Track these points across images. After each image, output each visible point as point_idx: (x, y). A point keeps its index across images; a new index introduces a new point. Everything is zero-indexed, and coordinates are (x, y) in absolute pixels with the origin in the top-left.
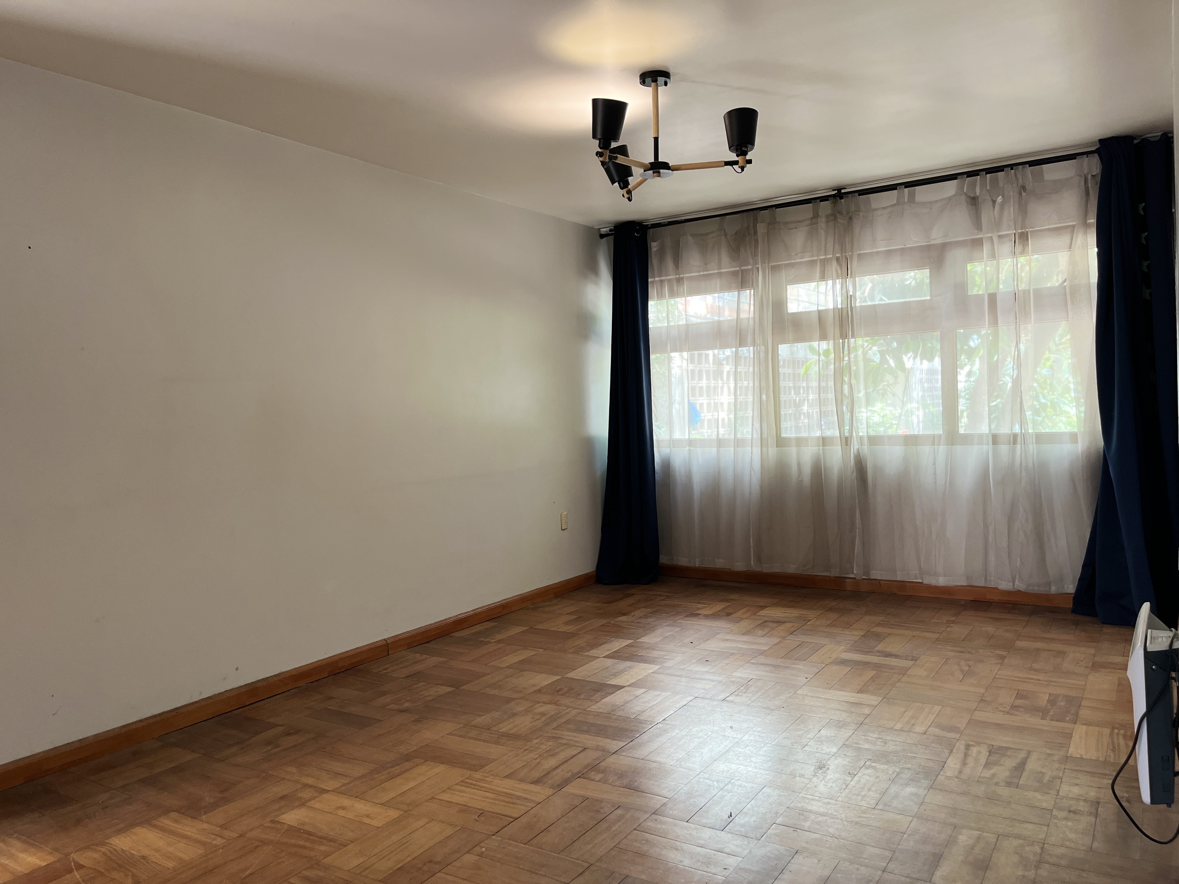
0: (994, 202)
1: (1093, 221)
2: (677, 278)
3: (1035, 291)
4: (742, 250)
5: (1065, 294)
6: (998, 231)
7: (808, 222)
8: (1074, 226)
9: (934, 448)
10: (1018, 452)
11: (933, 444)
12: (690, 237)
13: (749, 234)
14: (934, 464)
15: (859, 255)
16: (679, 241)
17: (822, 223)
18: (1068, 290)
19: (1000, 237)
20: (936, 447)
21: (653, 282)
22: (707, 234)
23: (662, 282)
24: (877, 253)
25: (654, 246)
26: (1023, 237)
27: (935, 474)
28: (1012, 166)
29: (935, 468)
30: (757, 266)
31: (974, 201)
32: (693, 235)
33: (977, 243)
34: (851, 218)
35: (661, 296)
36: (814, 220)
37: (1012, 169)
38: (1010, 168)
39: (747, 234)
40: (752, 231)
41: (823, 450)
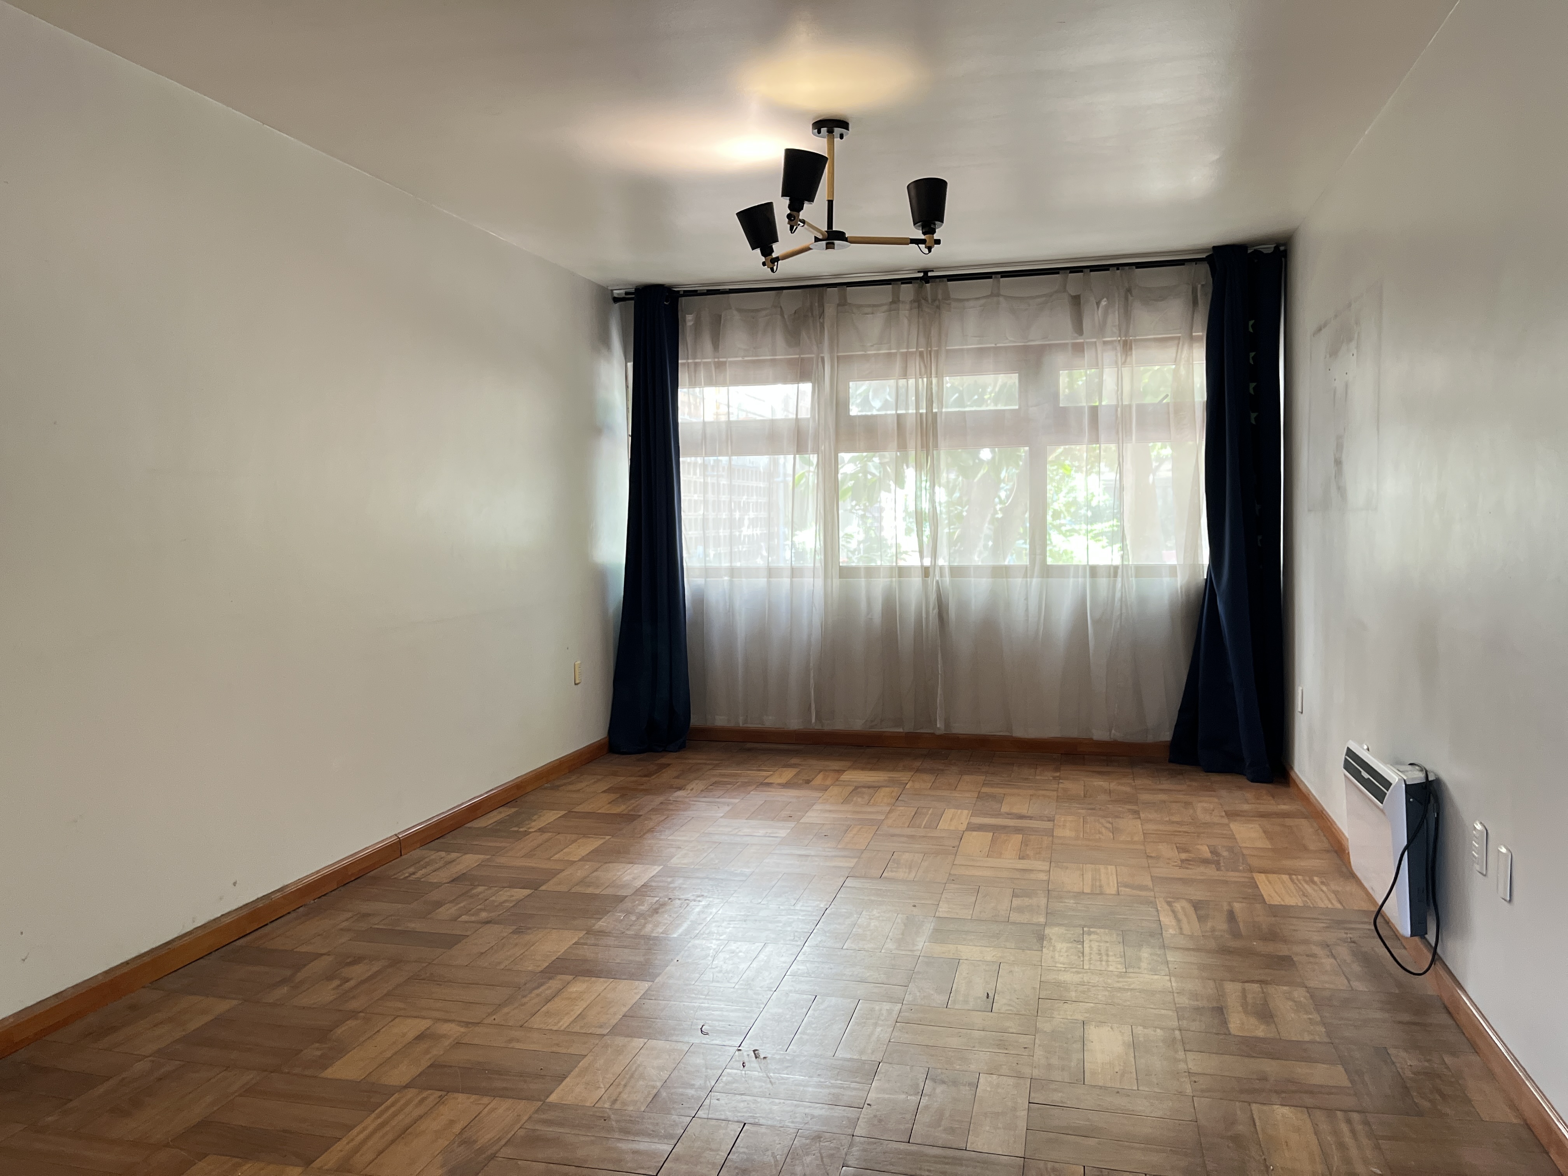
0: (1098, 304)
1: (1201, 334)
2: (715, 362)
3: (1138, 406)
4: (804, 334)
5: (1168, 413)
6: (1103, 337)
7: (885, 308)
8: (1179, 338)
9: (1027, 581)
10: (1119, 585)
11: (1025, 576)
12: (735, 312)
13: (812, 314)
14: (1026, 599)
15: (948, 351)
16: (720, 316)
17: (904, 311)
18: (1171, 409)
19: (1105, 343)
20: (1028, 579)
21: (683, 364)
22: (757, 311)
23: (696, 364)
24: (968, 350)
25: (689, 320)
26: (1127, 347)
27: (1027, 610)
28: (1118, 266)
29: (1027, 605)
30: (822, 355)
31: (1076, 302)
32: (740, 311)
33: (1079, 349)
34: (938, 307)
35: (693, 384)
36: (893, 306)
37: (1118, 269)
38: (1115, 268)
39: (810, 315)
40: (816, 312)
41: (900, 583)
